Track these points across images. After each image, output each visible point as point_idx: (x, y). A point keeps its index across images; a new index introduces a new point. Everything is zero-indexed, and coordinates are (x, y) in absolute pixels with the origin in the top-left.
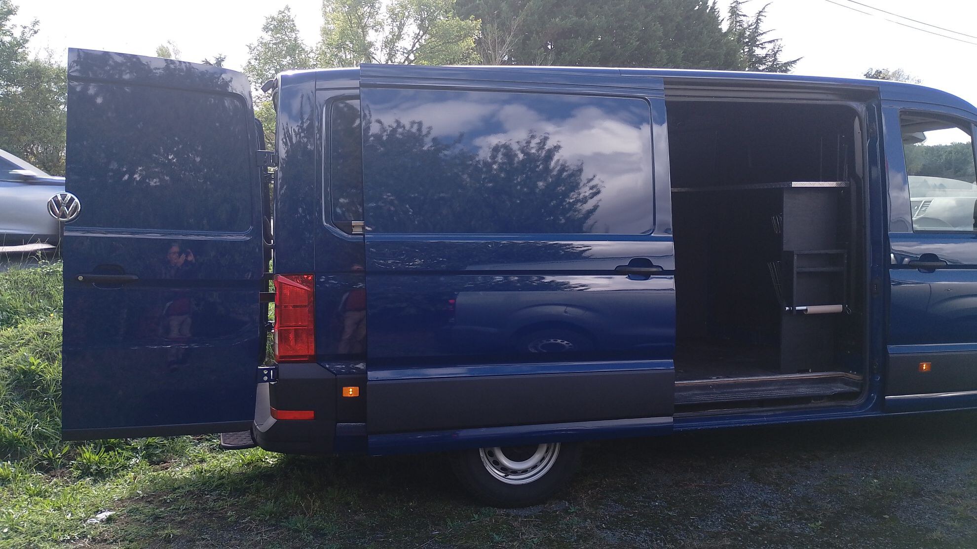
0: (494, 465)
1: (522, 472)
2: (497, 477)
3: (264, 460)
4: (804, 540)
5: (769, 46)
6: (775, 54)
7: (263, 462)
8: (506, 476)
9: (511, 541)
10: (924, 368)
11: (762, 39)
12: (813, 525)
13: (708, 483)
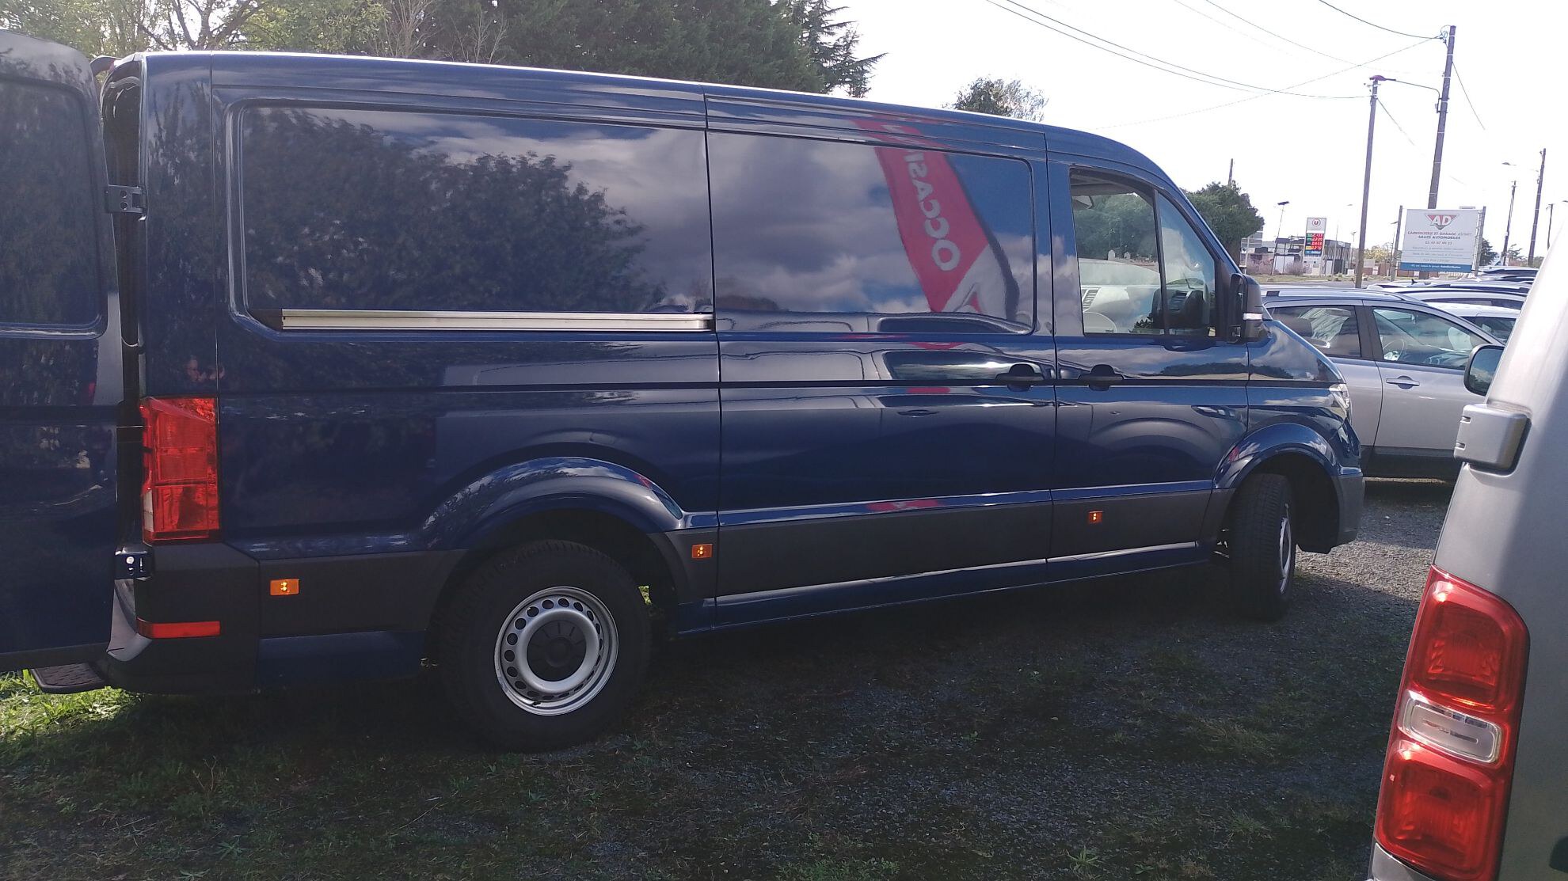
0: (518, 690)
1: (560, 697)
2: (522, 707)
3: (90, 710)
4: (959, 758)
5: (840, 33)
6: (848, 45)
7: (90, 713)
8: (535, 704)
9: (555, 800)
10: (1095, 518)
11: (831, 19)
12: (968, 738)
13: (821, 692)
